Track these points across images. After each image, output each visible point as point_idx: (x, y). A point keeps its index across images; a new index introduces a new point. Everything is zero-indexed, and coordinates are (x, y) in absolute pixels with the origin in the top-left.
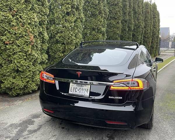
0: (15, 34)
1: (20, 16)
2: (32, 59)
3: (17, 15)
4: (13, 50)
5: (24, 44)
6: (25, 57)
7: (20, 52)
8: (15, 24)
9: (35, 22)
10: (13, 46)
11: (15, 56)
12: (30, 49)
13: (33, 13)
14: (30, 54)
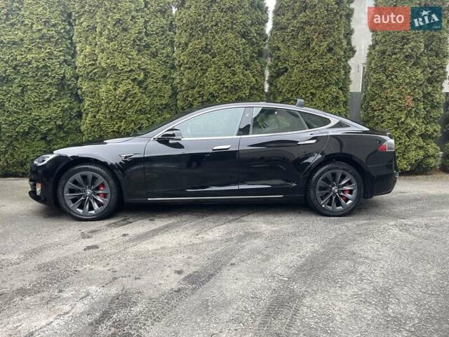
0: (387, 98)
1: (396, 76)
2: (407, 129)
3: (391, 75)
4: (382, 117)
5: (396, 110)
6: (396, 126)
7: (390, 119)
8: (387, 87)
9: (418, 80)
10: (382, 112)
11: (383, 125)
12: (403, 116)
13: (418, 68)
14: (402, 123)
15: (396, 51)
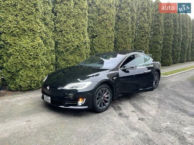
0: (124, 47)
1: (126, 40)
9: (130, 42)
13: (130, 38)
15: (126, 32)
